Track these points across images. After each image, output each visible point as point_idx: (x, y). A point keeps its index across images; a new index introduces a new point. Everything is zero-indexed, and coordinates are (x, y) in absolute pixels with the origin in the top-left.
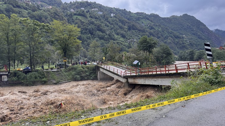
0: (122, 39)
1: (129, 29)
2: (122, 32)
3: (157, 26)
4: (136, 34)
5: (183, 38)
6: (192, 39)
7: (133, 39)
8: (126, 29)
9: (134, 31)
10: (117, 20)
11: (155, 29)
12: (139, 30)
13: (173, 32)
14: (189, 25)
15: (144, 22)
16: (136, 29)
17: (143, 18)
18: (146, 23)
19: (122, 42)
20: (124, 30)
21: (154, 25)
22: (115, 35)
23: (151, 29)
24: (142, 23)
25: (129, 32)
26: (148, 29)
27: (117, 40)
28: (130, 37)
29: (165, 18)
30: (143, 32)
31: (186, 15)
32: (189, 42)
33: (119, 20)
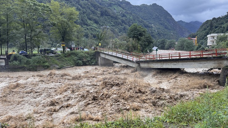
0: (95, 25)
1: (102, 14)
2: (95, 17)
3: (129, 14)
4: (109, 21)
5: (152, 27)
6: (160, 29)
7: (106, 25)
8: (99, 14)
9: (106, 17)
10: (89, 4)
11: (126, 17)
12: (112, 17)
13: (143, 22)
14: (158, 15)
15: (116, 8)
16: (109, 16)
17: (115, 4)
18: (118, 10)
19: (95, 29)
20: (96, 15)
21: (126, 12)
22: (88, 21)
23: (123, 17)
24: (114, 9)
25: (101, 18)
26: (120, 17)
27: (90, 25)
28: (103, 24)
29: (136, 6)
30: (116, 19)
31: (155, 4)
32: (157, 31)
33: (91, 4)
